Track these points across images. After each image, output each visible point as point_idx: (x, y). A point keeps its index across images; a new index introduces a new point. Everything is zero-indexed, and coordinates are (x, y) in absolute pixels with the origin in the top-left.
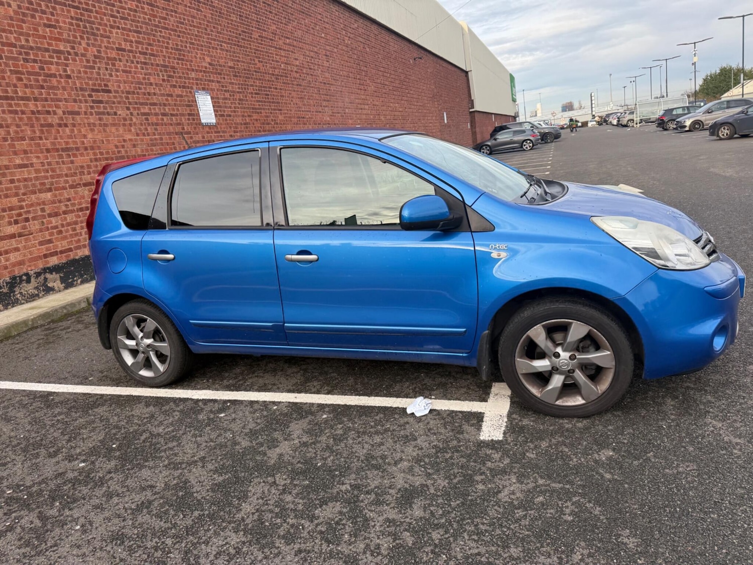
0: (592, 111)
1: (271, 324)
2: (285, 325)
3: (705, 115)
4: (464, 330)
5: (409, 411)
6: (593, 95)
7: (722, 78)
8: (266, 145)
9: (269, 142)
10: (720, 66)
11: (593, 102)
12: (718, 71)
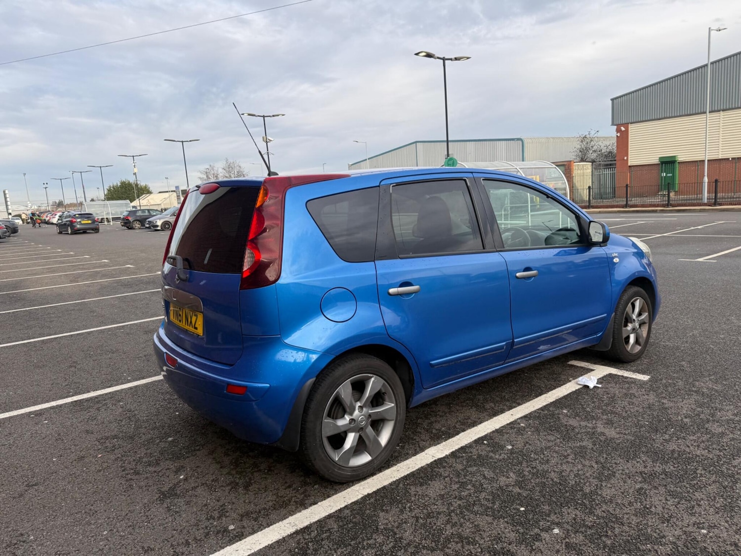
0: (7, 209)
1: (504, 343)
2: (515, 340)
3: (172, 217)
4: (606, 315)
5: (591, 386)
6: (7, 192)
7: (123, 190)
8: (470, 175)
9: (472, 173)
10: (120, 180)
11: (8, 199)
12: (119, 184)
